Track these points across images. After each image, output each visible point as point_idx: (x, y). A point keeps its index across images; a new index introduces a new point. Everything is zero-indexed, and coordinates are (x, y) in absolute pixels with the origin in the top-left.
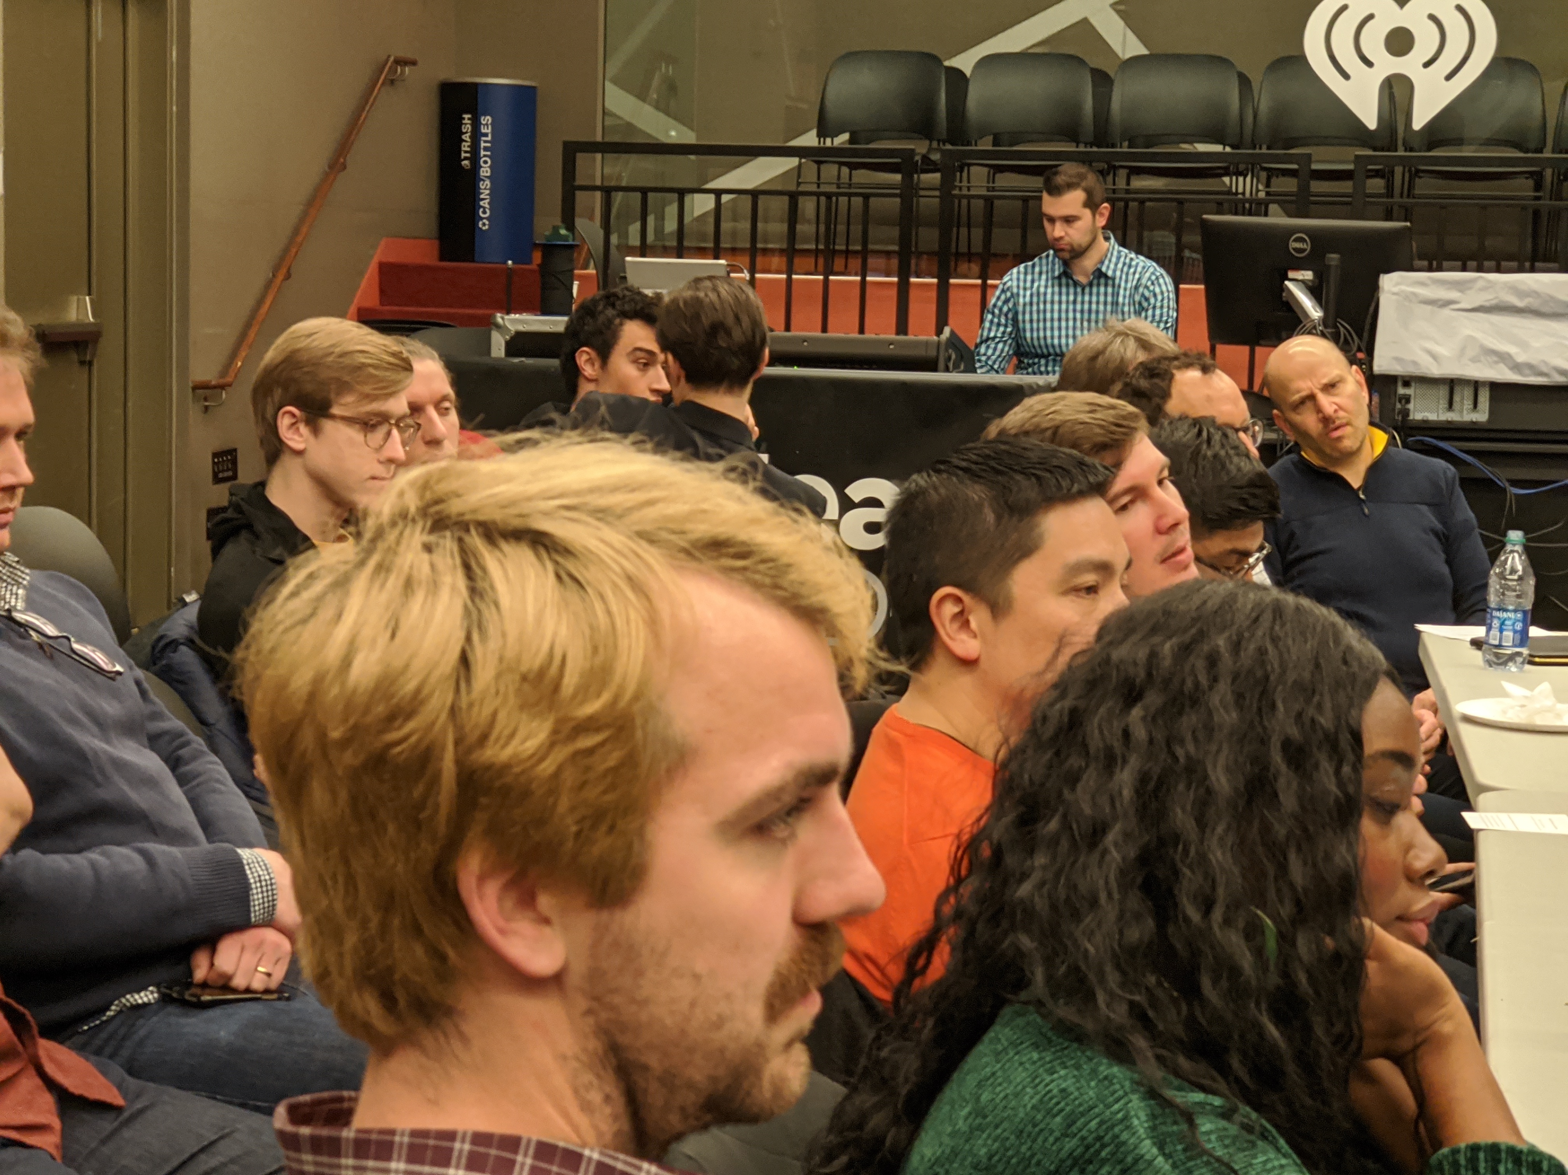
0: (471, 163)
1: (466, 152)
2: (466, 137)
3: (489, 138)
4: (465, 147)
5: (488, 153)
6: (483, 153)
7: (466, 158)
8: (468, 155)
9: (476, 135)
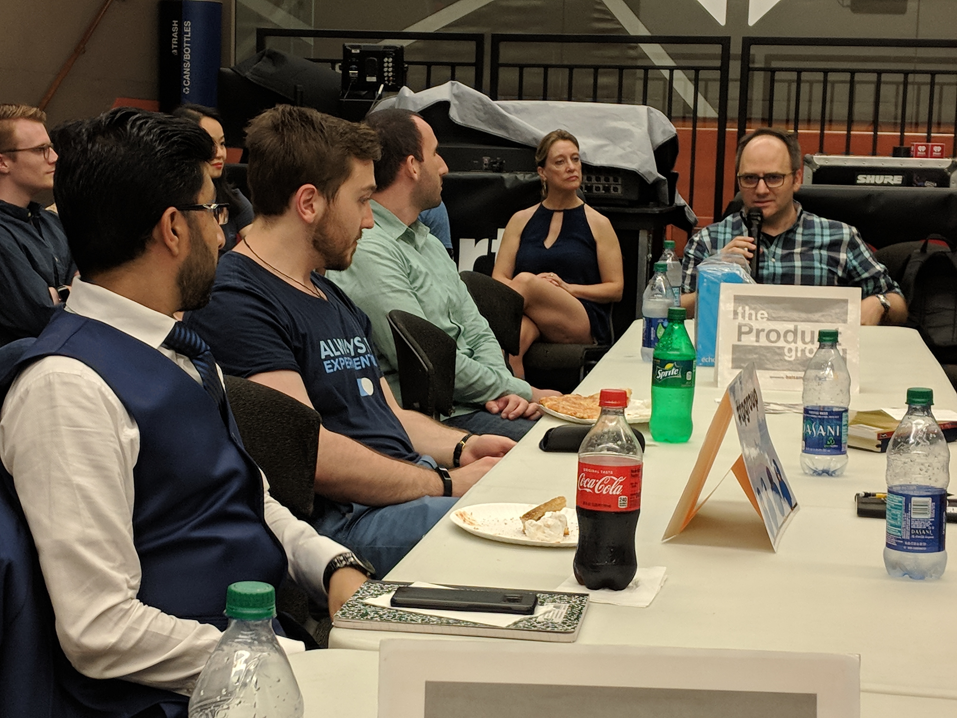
0: (178, 52)
1: (175, 44)
2: (175, 35)
3: (189, 36)
4: (175, 41)
5: (189, 45)
6: (185, 45)
7: (175, 49)
8: (176, 46)
9: (181, 34)
